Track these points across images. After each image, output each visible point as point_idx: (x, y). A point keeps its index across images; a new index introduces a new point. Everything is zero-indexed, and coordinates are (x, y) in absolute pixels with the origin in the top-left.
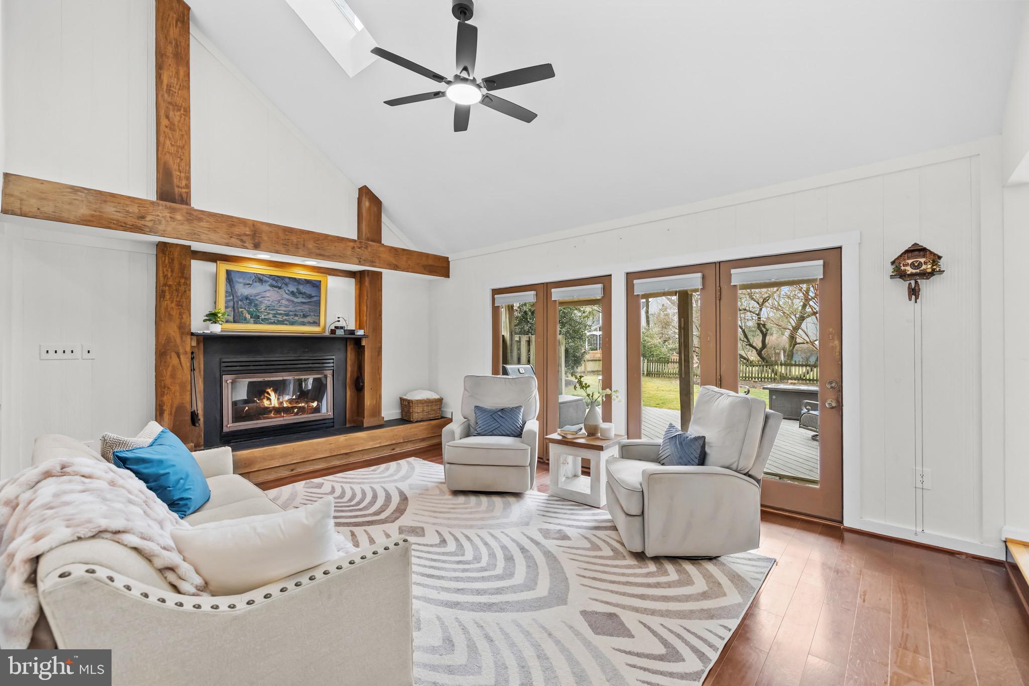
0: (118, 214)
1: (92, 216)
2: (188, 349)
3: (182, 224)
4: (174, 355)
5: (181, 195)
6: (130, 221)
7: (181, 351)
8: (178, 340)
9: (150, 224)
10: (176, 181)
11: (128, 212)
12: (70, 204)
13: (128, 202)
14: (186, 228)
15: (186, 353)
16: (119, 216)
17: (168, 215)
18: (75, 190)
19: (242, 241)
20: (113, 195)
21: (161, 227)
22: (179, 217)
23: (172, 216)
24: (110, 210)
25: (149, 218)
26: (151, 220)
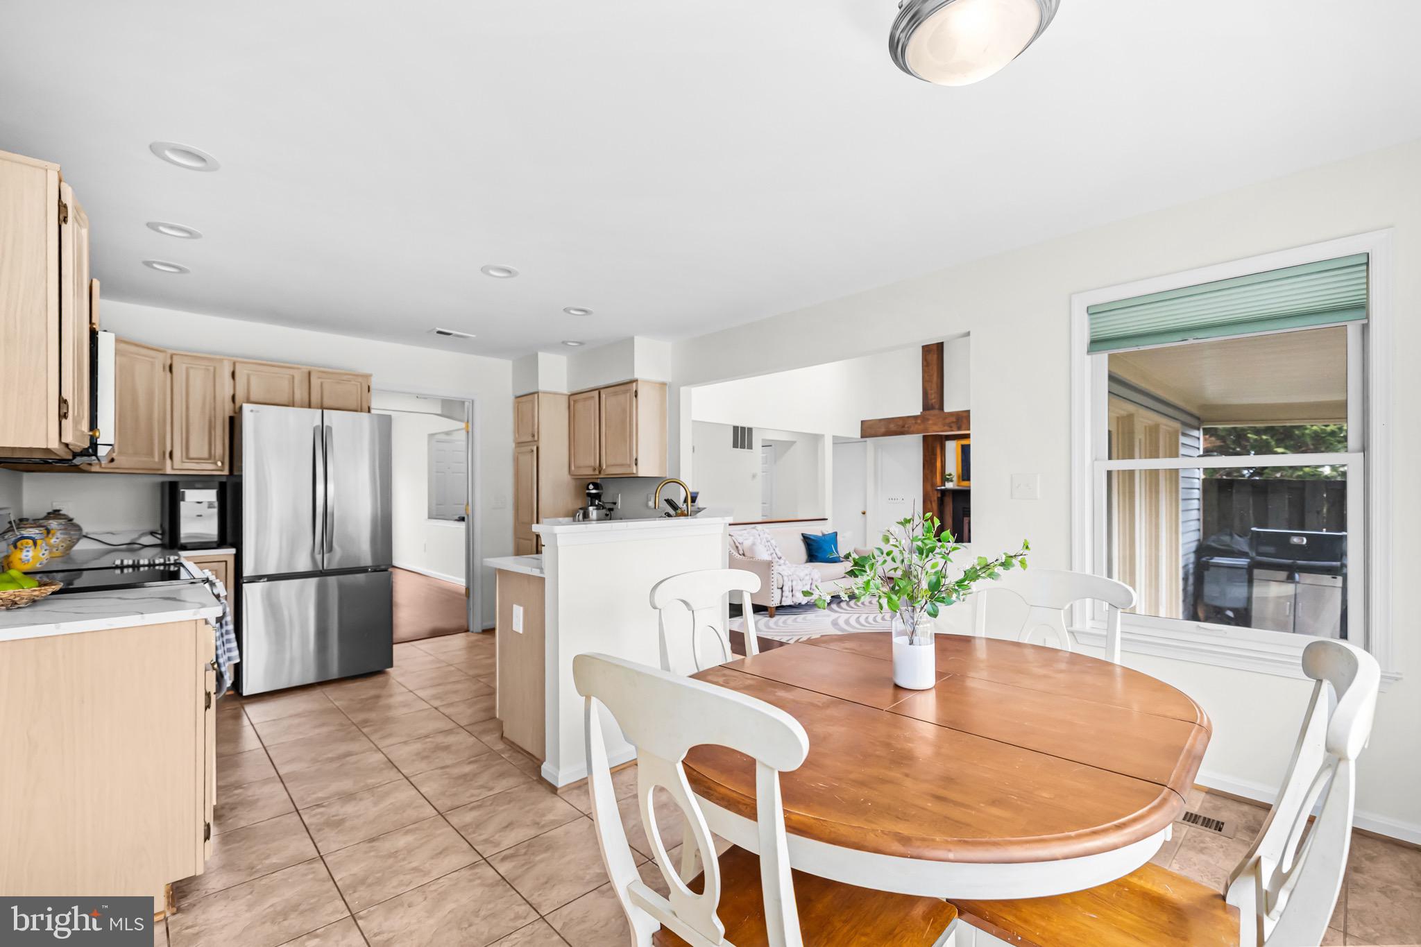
0: (895, 427)
2: (936, 498)
4: (929, 502)
5: (932, 405)
7: (932, 500)
8: (931, 493)
9: (906, 429)
10: (929, 396)
12: (880, 428)
14: (921, 427)
15: (934, 501)
18: (880, 420)
19: (951, 427)
21: (912, 429)
22: (919, 421)
24: (892, 427)
25: (906, 426)
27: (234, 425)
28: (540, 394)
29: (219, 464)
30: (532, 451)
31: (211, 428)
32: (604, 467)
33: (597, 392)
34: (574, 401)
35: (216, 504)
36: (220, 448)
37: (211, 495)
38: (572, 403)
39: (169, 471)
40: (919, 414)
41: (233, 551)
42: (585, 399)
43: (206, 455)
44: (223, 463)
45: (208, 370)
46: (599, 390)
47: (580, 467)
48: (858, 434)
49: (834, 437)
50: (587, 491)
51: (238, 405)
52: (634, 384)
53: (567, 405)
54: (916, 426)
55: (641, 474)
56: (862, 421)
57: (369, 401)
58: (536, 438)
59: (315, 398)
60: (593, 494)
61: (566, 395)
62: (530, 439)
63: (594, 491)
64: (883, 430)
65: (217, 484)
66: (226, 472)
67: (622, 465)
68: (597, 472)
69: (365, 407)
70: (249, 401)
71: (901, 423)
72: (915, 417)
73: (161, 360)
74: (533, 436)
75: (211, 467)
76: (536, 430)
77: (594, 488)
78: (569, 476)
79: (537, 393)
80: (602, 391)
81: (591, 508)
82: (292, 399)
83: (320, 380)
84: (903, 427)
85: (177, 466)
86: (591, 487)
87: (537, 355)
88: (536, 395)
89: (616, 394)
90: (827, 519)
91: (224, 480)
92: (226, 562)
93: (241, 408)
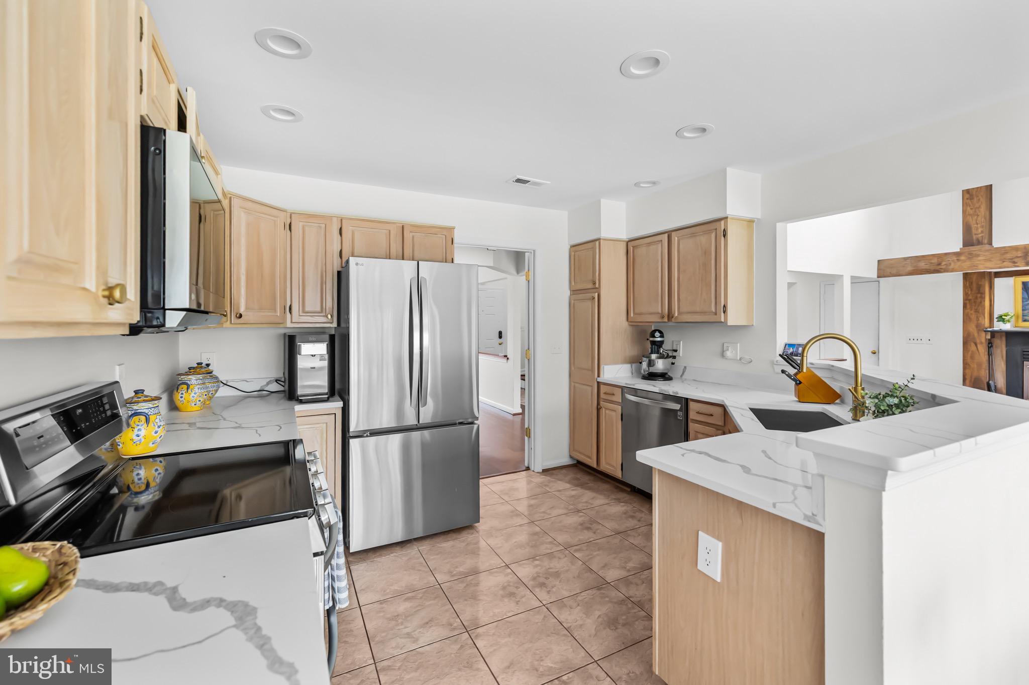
0: (927, 266)
1: (914, 270)
2: (981, 340)
3: (965, 261)
4: (972, 345)
5: (978, 240)
6: (932, 268)
8: (975, 335)
10: (975, 231)
11: (931, 263)
12: (904, 266)
13: (931, 258)
15: (979, 343)
16: (927, 267)
17: (955, 258)
18: (905, 259)
20: (923, 256)
21: (951, 267)
22: (963, 258)
23: (958, 258)
24: (922, 265)
25: (944, 263)
26: (945, 264)
27: (342, 278)
28: (601, 241)
29: (329, 316)
30: (594, 298)
31: (323, 283)
32: (676, 315)
33: (666, 235)
34: (633, 247)
35: (327, 357)
36: (330, 302)
37: (321, 348)
38: (631, 249)
39: (289, 325)
40: (958, 250)
41: (340, 404)
42: (649, 244)
43: (319, 309)
44: (332, 316)
45: (320, 227)
46: (669, 233)
47: (641, 314)
48: (874, 275)
49: (853, 278)
50: (651, 339)
51: (344, 260)
52: (723, 222)
53: (625, 251)
54: (959, 263)
55: (730, 322)
56: (879, 261)
57: (452, 253)
58: (597, 286)
59: (408, 252)
60: (658, 341)
61: (623, 241)
62: (590, 286)
63: (659, 339)
64: (910, 268)
65: (327, 337)
66: (335, 325)
67: (703, 313)
68: (666, 320)
69: (449, 259)
70: (353, 256)
71: (935, 261)
72: (957, 254)
73: (283, 219)
74: (594, 283)
75: (323, 319)
76: (597, 277)
77: (660, 337)
78: (627, 323)
79: (599, 239)
80: (673, 234)
81: (654, 356)
82: (388, 253)
83: (411, 234)
84: (939, 264)
85: (296, 321)
86: (657, 334)
87: (600, 201)
88: (597, 243)
89: (693, 235)
90: (846, 360)
91: (333, 332)
92: (335, 414)
93: (347, 262)
